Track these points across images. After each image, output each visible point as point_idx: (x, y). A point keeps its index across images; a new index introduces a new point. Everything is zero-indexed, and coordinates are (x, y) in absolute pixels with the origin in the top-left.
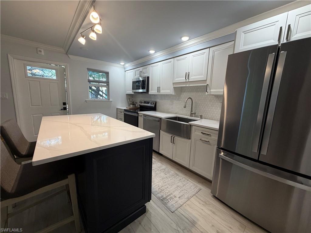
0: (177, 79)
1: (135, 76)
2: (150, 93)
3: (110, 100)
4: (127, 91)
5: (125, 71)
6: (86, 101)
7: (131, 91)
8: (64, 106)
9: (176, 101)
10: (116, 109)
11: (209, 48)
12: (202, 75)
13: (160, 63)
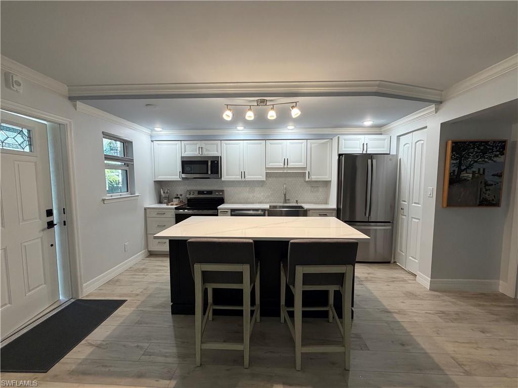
0: (271, 164)
1: (185, 151)
2: (223, 179)
3: (136, 195)
4: (159, 176)
5: (152, 141)
6: (103, 200)
7: (177, 175)
8: (50, 219)
9: (258, 188)
10: (143, 209)
11: (307, 139)
12: (301, 162)
13: (242, 141)
